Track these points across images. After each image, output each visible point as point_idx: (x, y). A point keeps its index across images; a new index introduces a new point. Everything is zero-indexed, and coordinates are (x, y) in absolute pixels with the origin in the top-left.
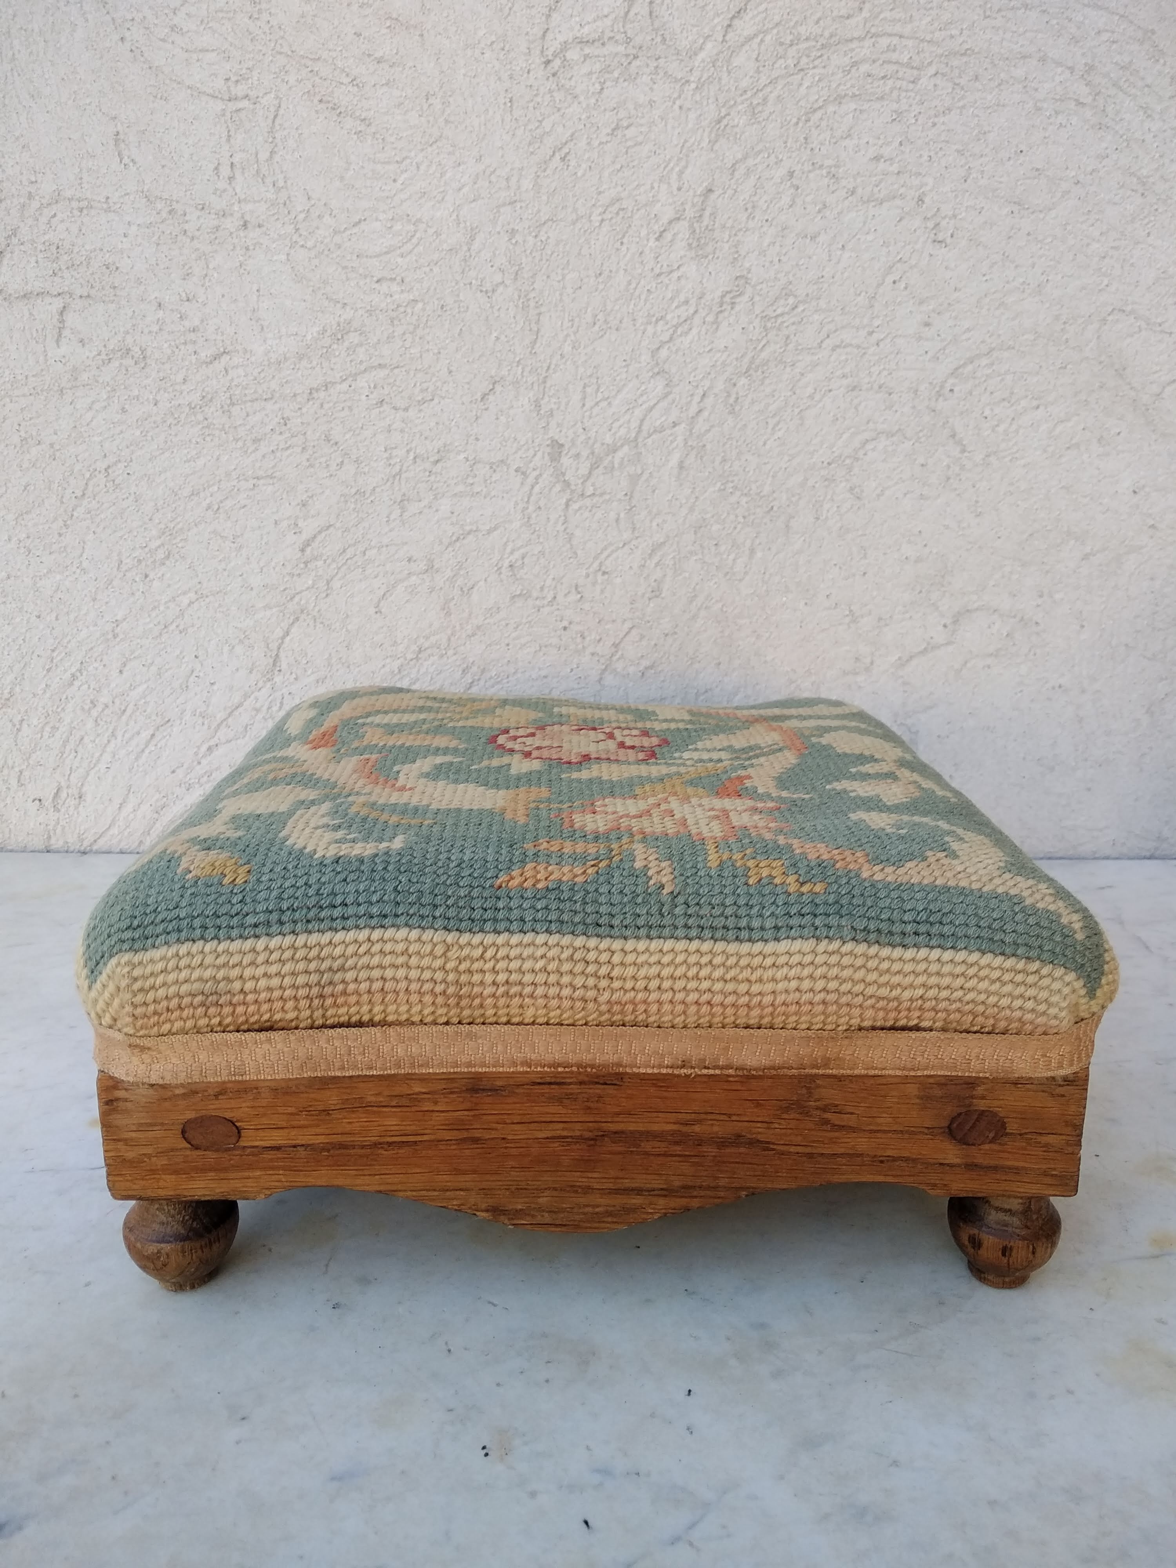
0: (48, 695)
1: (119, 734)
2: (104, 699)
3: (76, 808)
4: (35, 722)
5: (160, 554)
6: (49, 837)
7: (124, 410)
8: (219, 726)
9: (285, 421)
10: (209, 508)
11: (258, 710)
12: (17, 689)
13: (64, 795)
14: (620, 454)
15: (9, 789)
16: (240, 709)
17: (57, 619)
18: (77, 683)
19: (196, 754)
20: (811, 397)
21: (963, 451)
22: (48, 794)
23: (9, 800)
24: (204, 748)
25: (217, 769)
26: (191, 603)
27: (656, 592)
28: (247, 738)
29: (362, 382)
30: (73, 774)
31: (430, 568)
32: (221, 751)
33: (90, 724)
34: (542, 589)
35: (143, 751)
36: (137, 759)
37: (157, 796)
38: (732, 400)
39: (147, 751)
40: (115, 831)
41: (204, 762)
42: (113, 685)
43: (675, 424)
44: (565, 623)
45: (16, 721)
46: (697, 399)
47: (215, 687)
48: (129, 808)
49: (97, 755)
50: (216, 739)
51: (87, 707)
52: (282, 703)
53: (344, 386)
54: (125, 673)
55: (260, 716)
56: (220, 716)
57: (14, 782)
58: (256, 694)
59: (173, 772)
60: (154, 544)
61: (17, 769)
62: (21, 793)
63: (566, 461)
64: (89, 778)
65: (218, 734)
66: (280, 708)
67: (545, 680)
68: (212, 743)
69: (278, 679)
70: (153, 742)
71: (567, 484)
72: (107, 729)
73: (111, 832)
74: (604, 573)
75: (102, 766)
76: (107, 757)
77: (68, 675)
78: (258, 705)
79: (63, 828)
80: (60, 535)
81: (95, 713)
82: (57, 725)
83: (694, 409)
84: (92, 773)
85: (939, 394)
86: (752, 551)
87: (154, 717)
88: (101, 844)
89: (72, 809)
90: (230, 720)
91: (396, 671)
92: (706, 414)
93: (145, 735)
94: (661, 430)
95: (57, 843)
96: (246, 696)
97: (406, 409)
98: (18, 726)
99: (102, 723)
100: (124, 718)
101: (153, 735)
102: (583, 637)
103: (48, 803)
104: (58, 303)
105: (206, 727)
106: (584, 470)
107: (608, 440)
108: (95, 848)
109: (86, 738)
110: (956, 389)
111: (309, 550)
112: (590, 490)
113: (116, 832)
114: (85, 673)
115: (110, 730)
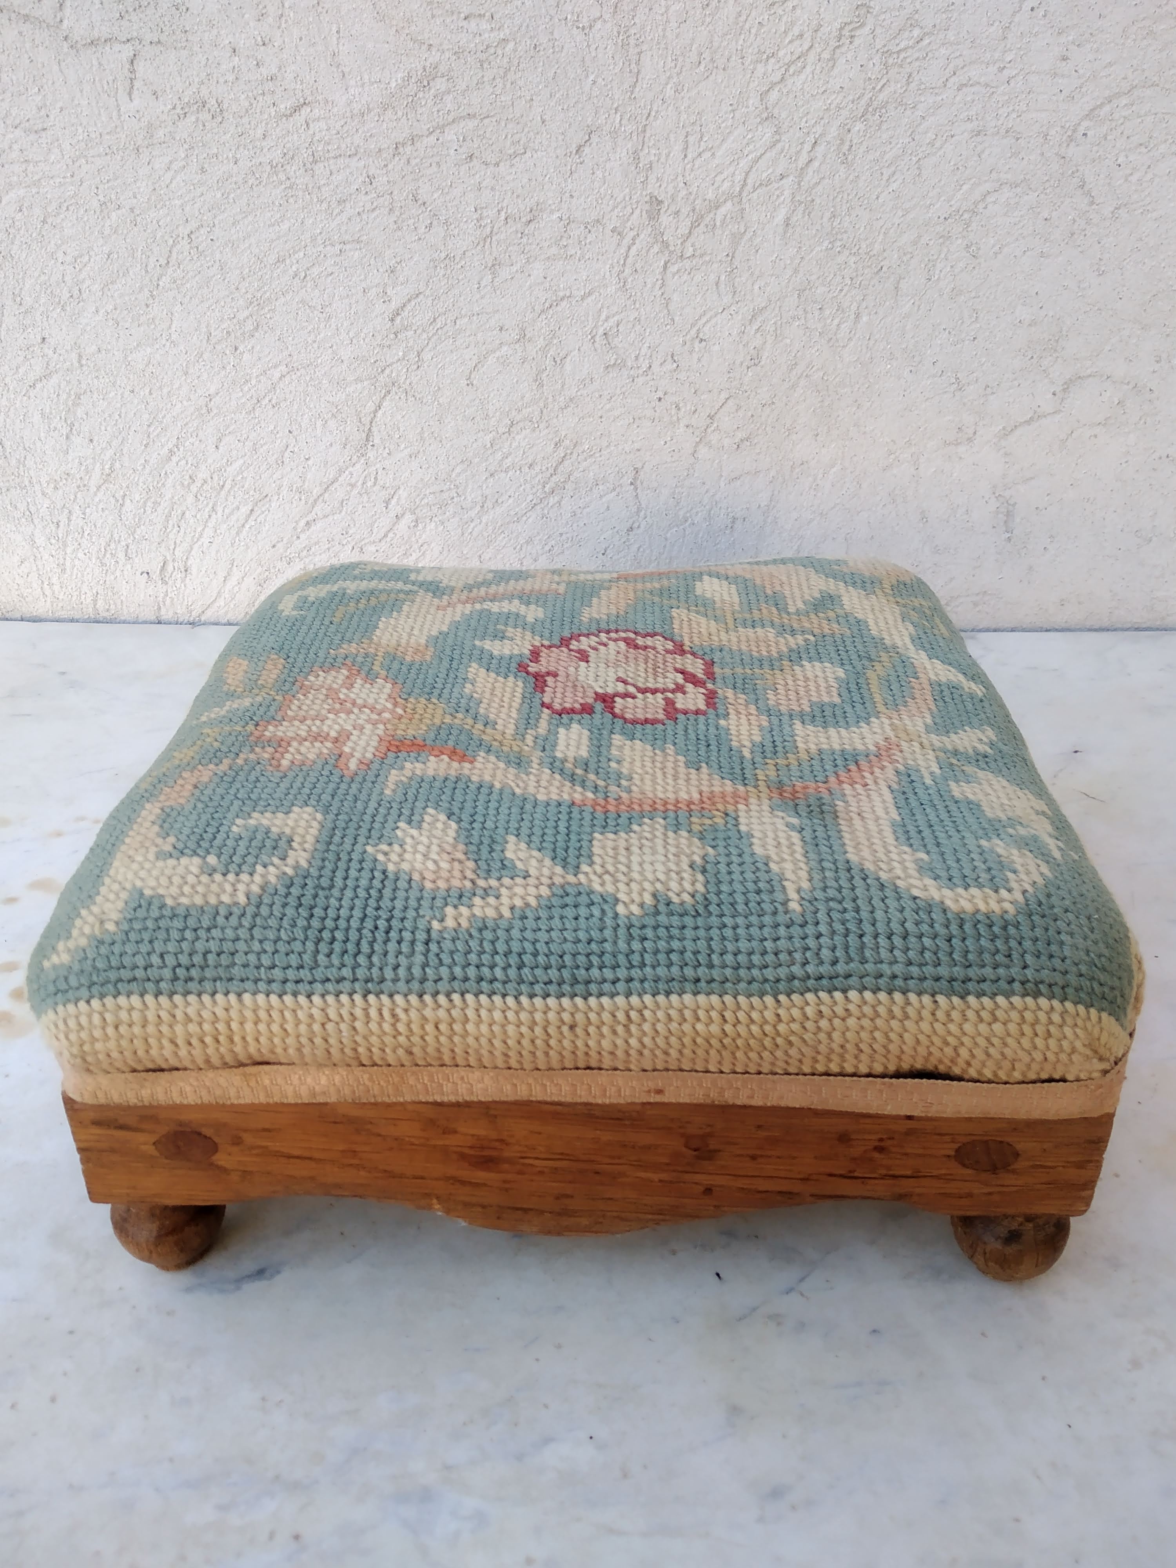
0: (147, 471)
1: (219, 510)
2: (201, 475)
3: (183, 581)
4: (137, 497)
5: (249, 326)
6: (159, 608)
7: (203, 170)
8: (315, 501)
9: (371, 179)
10: (296, 275)
11: (353, 486)
12: (117, 465)
13: (170, 568)
14: (723, 210)
15: (117, 562)
16: (336, 485)
17: (150, 394)
18: (175, 459)
19: (295, 528)
20: (932, 144)
21: (1092, 203)
22: (155, 568)
23: (118, 573)
24: (302, 523)
25: (316, 544)
26: (283, 376)
27: (755, 360)
28: (343, 513)
29: (450, 135)
30: (177, 549)
31: (523, 336)
32: (319, 525)
33: (190, 499)
34: (637, 358)
35: (243, 526)
36: (238, 534)
37: (260, 570)
38: (846, 147)
39: (247, 526)
40: (221, 602)
41: (302, 536)
42: (210, 461)
43: (782, 177)
44: (660, 394)
45: (119, 495)
46: (807, 147)
47: (310, 462)
48: (233, 581)
49: (199, 529)
50: (313, 513)
51: (186, 483)
52: (376, 478)
53: (432, 139)
54: (221, 448)
55: (355, 492)
56: (316, 491)
57: (121, 555)
58: (351, 469)
59: (274, 546)
60: (242, 315)
61: (123, 543)
62: (129, 566)
63: (665, 219)
64: (193, 553)
65: (316, 508)
66: (375, 484)
67: (638, 453)
68: (310, 518)
69: (371, 454)
70: (253, 518)
71: (665, 244)
72: (208, 504)
73: (217, 604)
74: (701, 340)
75: (205, 540)
76: (209, 532)
77: (165, 451)
78: (353, 481)
79: (172, 599)
80: (147, 306)
81: (194, 488)
82: (159, 500)
83: (804, 158)
84: (196, 547)
85: (1071, 139)
86: (858, 316)
87: (252, 493)
88: (207, 616)
89: (179, 581)
90: (326, 495)
91: (489, 445)
92: (816, 164)
93: (245, 510)
94: (769, 182)
95: (166, 614)
96: (341, 471)
97: (497, 164)
98: (121, 502)
99: (202, 499)
100: (223, 493)
101: (252, 510)
102: (678, 408)
103: (155, 576)
104: (127, 51)
105: (303, 502)
106: (684, 230)
107: (710, 195)
108: (203, 619)
109: (187, 513)
110: (1089, 133)
111: (398, 320)
112: (689, 252)
113: (222, 604)
114: (182, 449)
115: (210, 505)
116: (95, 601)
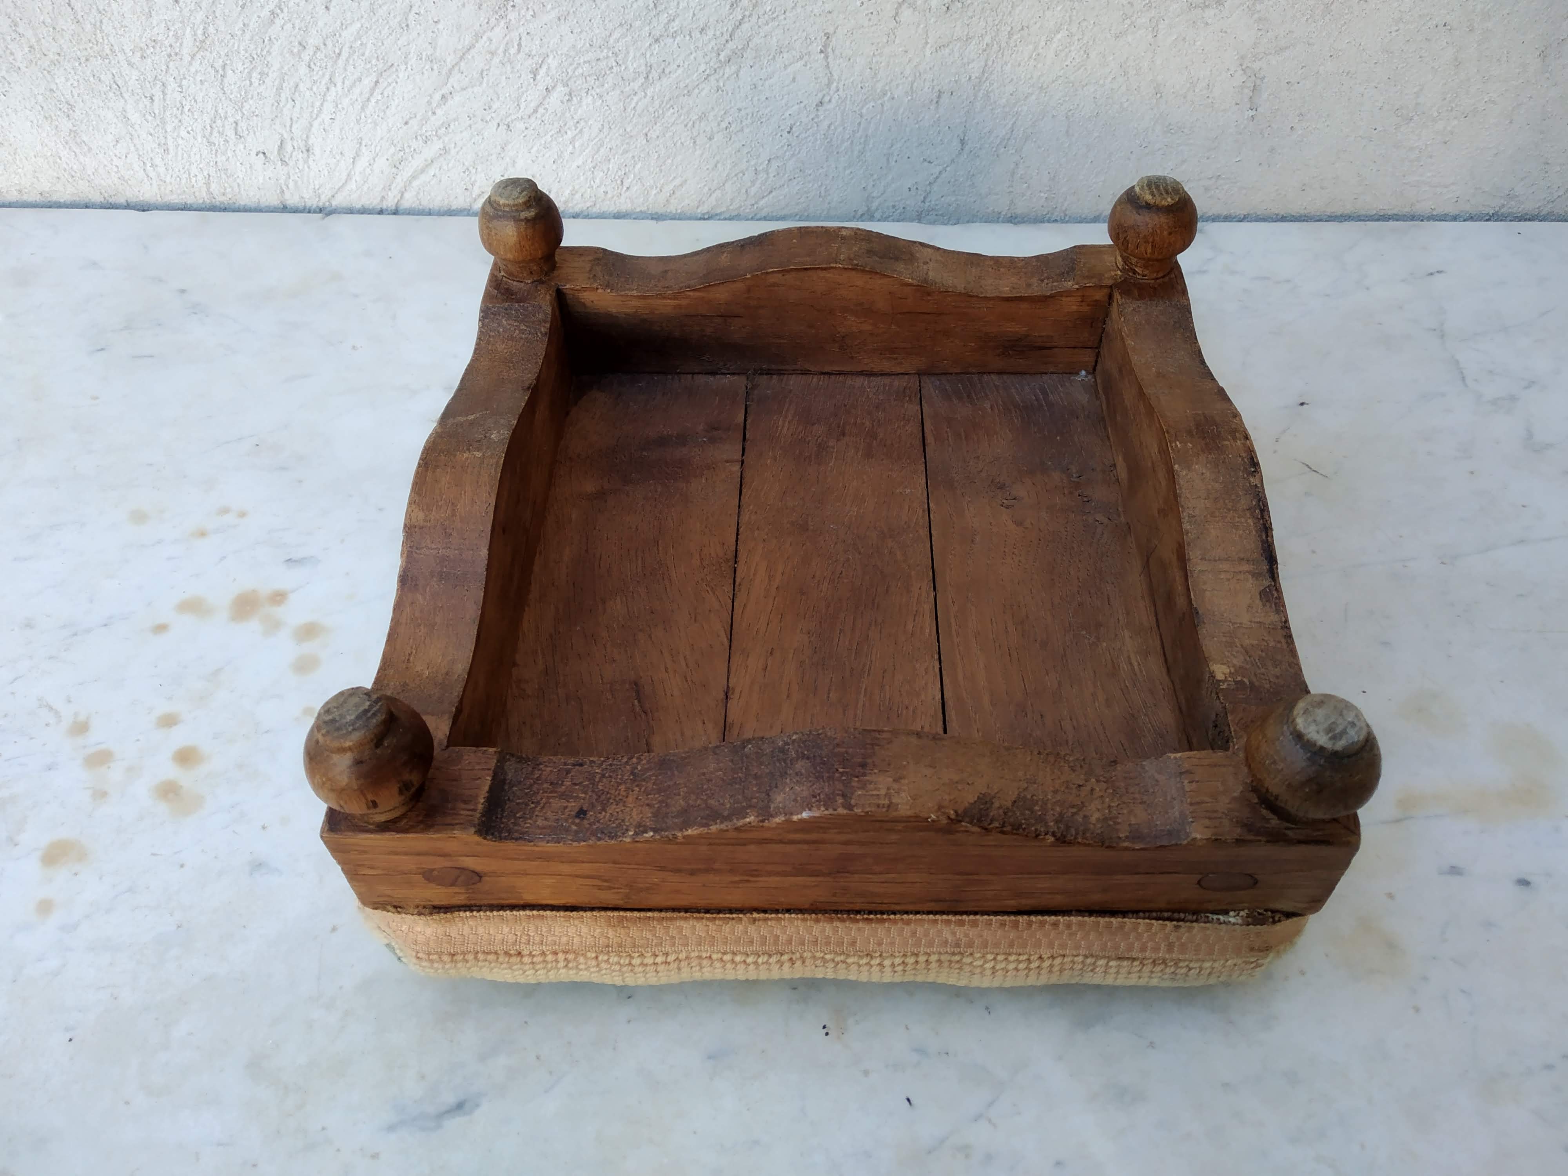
0: (248, 36)
1: (338, 80)
2: (313, 40)
3: (306, 161)
4: (241, 68)
6: (283, 192)
8: (450, 71)
11: (493, 54)
12: (211, 29)
13: (289, 148)
15: (226, 141)
16: (473, 52)
18: (279, 22)
19: (429, 103)
22: (272, 148)
23: (230, 154)
24: (437, 97)
25: (455, 120)
28: (484, 85)
30: (295, 127)
32: (457, 98)
33: (303, 70)
35: (368, 100)
36: (363, 109)
37: (392, 150)
39: (373, 100)
40: (352, 186)
41: (439, 112)
42: (321, 24)
45: (218, 64)
47: (440, 26)
48: (363, 162)
49: (318, 104)
50: (449, 85)
51: (296, 50)
52: (519, 45)
54: (332, 9)
55: (496, 60)
56: (450, 60)
57: (231, 134)
58: (489, 34)
59: (406, 123)
61: (231, 120)
62: (242, 146)
64: (314, 130)
65: (451, 80)
66: (519, 51)
68: (445, 91)
69: (512, 16)
70: (378, 91)
72: (324, 75)
73: (348, 187)
75: (326, 116)
76: (329, 107)
77: (265, 13)
78: (493, 48)
79: (296, 183)
81: (306, 57)
82: (266, 70)
84: (316, 124)
87: (374, 62)
88: (340, 201)
89: (301, 163)
90: (462, 64)
93: (368, 82)
95: (292, 200)
96: (478, 36)
98: (221, 72)
99: (316, 69)
100: (341, 63)
101: (377, 82)
103: (273, 155)
105: (436, 72)
108: (334, 203)
109: (301, 85)
113: (354, 187)
114: (285, 10)
115: (327, 77)
116: (208, 184)
